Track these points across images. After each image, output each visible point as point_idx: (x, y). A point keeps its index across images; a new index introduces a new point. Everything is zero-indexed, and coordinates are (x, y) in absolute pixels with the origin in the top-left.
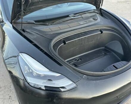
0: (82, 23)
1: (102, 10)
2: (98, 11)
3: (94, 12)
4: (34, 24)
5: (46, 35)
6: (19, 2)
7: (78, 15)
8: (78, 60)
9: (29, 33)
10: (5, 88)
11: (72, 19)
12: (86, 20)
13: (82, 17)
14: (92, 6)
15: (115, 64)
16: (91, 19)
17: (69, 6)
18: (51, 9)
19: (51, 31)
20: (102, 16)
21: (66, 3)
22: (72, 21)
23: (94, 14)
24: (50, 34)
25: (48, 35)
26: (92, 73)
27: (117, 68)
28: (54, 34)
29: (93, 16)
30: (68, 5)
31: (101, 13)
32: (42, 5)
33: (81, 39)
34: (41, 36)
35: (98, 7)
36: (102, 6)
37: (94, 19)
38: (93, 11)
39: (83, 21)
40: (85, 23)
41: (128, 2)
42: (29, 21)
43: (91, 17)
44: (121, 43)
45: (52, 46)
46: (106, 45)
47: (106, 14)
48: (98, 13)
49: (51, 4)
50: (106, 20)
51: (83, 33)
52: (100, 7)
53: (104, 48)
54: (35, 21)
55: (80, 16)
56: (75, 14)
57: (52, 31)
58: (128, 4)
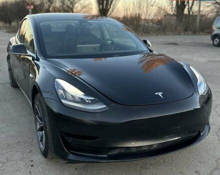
10: (25, 143)
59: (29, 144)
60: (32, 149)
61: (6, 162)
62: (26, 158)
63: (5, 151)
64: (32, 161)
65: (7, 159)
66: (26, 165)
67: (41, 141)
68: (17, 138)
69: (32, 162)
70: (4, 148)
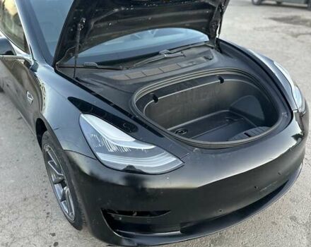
0: (185, 65)
1: (221, 43)
2: (214, 44)
3: (205, 46)
4: (97, 68)
5: (121, 86)
6: (73, 28)
7: (175, 51)
8: (182, 132)
9: (89, 83)
10: (36, 199)
11: (166, 58)
12: (192, 60)
13: (184, 56)
14: (202, 34)
15: (248, 132)
16: (202, 58)
17: (155, 36)
18: (121, 42)
19: (128, 78)
20: (221, 52)
21: (150, 31)
22: (166, 61)
23: (206, 49)
24: (127, 83)
25: (123, 85)
26: (209, 143)
27: (250, 136)
28: (135, 84)
29: (205, 53)
30: (153, 35)
31: (219, 48)
32: (111, 34)
33: (185, 92)
34: (113, 87)
35: (212, 36)
36: (219, 33)
37: (206, 58)
38: (204, 44)
39: (187, 62)
40: (190, 64)
41: (275, 29)
42: (87, 63)
43: (200, 54)
44: (259, 99)
45: (135, 102)
46: (232, 105)
47: (228, 50)
48: (212, 48)
49: (126, 31)
50: (230, 59)
51: (188, 83)
52: (217, 37)
53: (228, 111)
54: (97, 63)
55: (179, 53)
56: (170, 50)
57: (131, 79)
58: (277, 32)
59: (42, 200)
60: (50, 211)
61: (12, 243)
62: (42, 230)
63: (6, 220)
64: (54, 235)
65: (12, 236)
66: (46, 243)
67: (62, 200)
68: (21, 190)
69: (55, 238)
70: (3, 213)
